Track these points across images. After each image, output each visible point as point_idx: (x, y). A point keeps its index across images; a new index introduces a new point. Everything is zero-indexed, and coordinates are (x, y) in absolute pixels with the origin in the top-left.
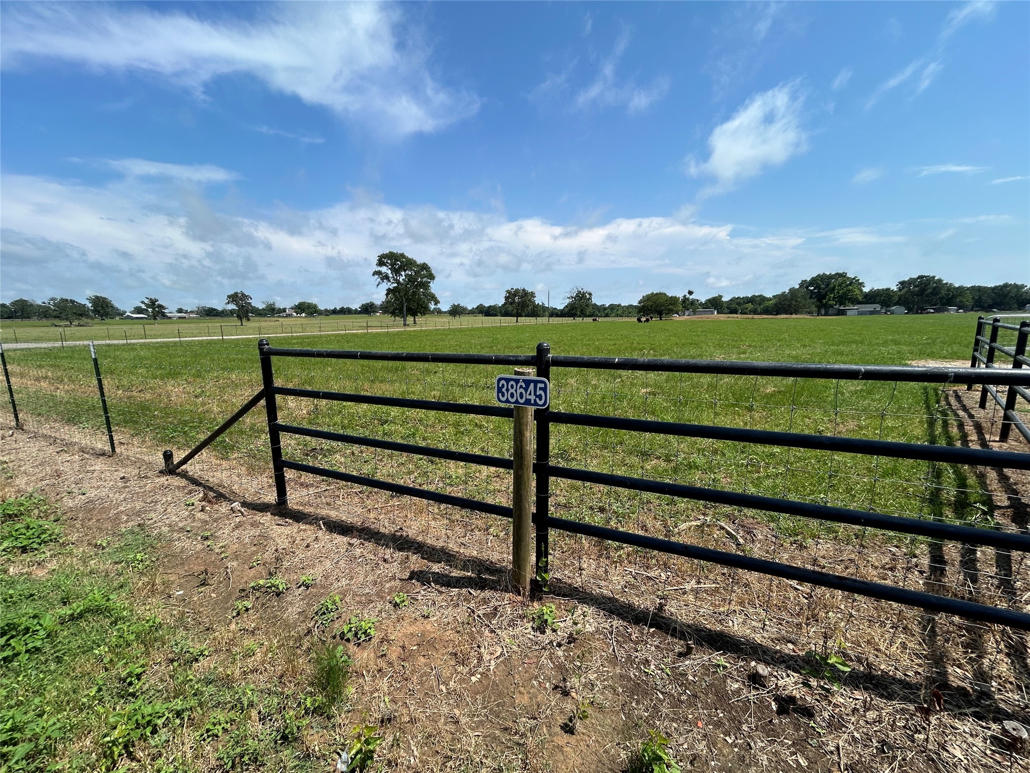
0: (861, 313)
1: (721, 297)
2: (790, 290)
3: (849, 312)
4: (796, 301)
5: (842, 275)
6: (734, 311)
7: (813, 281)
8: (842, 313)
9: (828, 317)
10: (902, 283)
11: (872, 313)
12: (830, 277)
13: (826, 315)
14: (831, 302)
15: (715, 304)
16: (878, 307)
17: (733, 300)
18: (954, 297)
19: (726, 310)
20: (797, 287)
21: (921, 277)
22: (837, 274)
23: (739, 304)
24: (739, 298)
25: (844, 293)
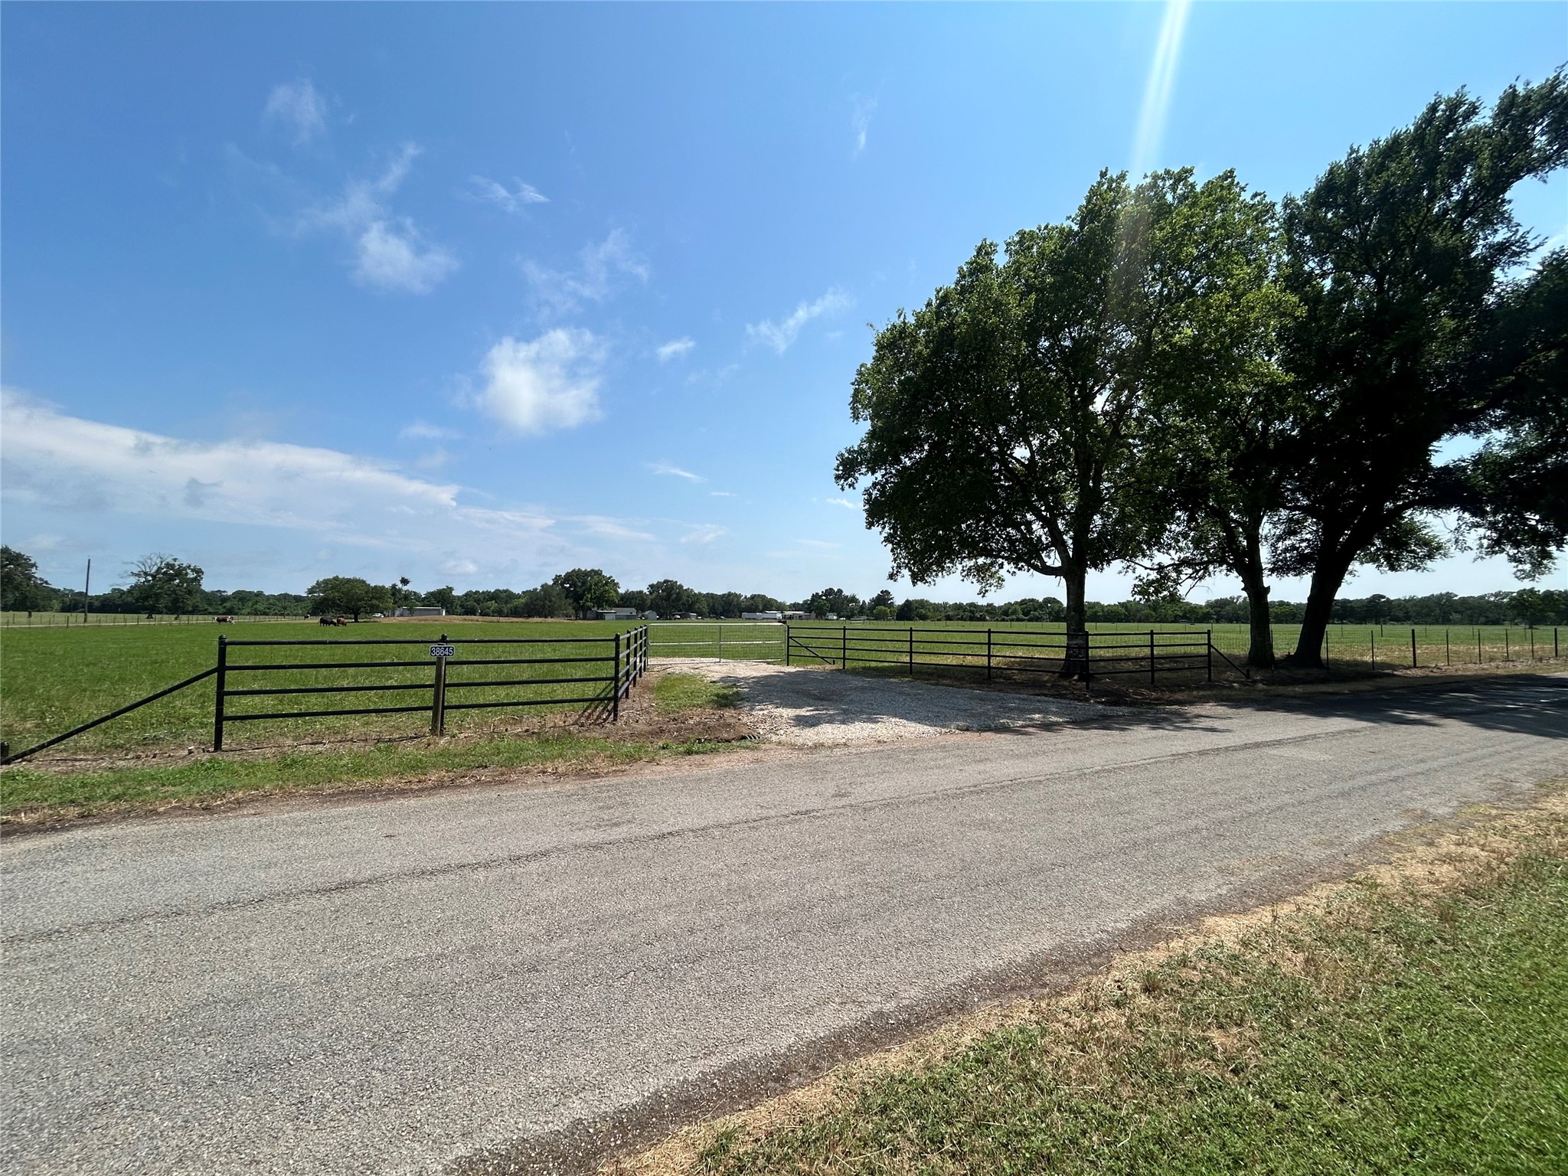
0: (619, 618)
1: (451, 589)
2: (542, 586)
3: (607, 617)
4: (550, 601)
5: (598, 573)
6: (470, 611)
7: (569, 577)
8: (600, 617)
9: (586, 622)
10: (652, 586)
11: (629, 617)
12: (586, 574)
13: (585, 618)
14: (589, 604)
15: (442, 599)
16: (633, 611)
17: (468, 595)
18: (693, 603)
19: (459, 610)
20: (551, 583)
21: (666, 581)
22: (593, 570)
23: (478, 601)
24: (477, 592)
25: (601, 594)
